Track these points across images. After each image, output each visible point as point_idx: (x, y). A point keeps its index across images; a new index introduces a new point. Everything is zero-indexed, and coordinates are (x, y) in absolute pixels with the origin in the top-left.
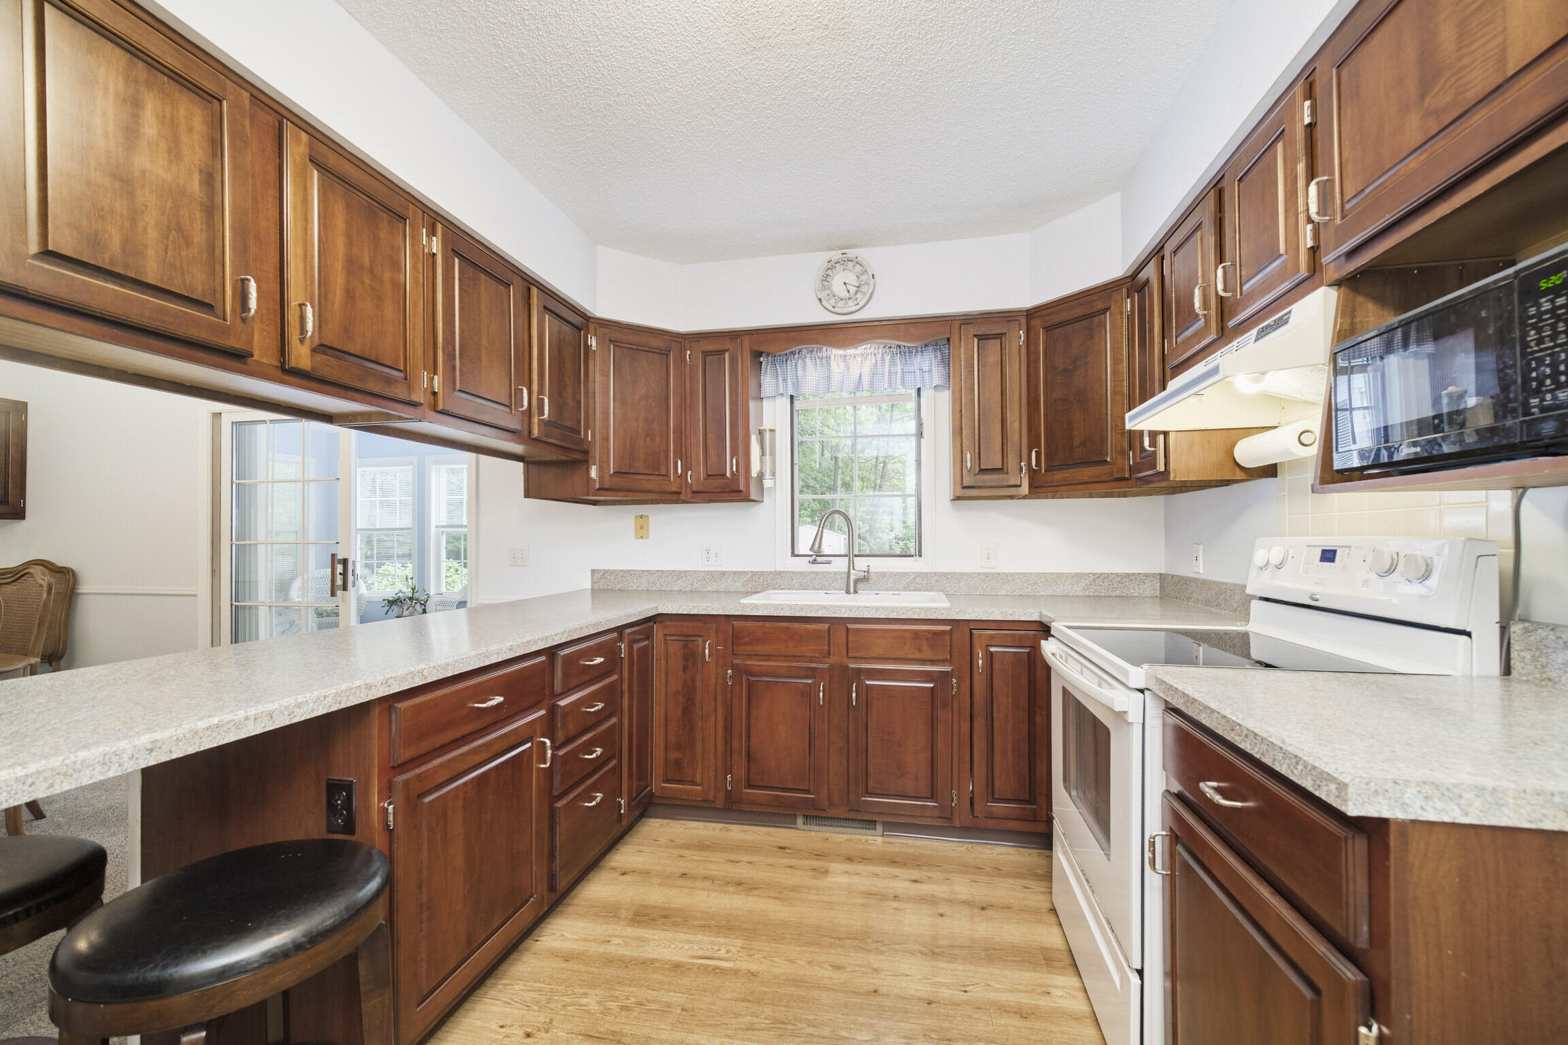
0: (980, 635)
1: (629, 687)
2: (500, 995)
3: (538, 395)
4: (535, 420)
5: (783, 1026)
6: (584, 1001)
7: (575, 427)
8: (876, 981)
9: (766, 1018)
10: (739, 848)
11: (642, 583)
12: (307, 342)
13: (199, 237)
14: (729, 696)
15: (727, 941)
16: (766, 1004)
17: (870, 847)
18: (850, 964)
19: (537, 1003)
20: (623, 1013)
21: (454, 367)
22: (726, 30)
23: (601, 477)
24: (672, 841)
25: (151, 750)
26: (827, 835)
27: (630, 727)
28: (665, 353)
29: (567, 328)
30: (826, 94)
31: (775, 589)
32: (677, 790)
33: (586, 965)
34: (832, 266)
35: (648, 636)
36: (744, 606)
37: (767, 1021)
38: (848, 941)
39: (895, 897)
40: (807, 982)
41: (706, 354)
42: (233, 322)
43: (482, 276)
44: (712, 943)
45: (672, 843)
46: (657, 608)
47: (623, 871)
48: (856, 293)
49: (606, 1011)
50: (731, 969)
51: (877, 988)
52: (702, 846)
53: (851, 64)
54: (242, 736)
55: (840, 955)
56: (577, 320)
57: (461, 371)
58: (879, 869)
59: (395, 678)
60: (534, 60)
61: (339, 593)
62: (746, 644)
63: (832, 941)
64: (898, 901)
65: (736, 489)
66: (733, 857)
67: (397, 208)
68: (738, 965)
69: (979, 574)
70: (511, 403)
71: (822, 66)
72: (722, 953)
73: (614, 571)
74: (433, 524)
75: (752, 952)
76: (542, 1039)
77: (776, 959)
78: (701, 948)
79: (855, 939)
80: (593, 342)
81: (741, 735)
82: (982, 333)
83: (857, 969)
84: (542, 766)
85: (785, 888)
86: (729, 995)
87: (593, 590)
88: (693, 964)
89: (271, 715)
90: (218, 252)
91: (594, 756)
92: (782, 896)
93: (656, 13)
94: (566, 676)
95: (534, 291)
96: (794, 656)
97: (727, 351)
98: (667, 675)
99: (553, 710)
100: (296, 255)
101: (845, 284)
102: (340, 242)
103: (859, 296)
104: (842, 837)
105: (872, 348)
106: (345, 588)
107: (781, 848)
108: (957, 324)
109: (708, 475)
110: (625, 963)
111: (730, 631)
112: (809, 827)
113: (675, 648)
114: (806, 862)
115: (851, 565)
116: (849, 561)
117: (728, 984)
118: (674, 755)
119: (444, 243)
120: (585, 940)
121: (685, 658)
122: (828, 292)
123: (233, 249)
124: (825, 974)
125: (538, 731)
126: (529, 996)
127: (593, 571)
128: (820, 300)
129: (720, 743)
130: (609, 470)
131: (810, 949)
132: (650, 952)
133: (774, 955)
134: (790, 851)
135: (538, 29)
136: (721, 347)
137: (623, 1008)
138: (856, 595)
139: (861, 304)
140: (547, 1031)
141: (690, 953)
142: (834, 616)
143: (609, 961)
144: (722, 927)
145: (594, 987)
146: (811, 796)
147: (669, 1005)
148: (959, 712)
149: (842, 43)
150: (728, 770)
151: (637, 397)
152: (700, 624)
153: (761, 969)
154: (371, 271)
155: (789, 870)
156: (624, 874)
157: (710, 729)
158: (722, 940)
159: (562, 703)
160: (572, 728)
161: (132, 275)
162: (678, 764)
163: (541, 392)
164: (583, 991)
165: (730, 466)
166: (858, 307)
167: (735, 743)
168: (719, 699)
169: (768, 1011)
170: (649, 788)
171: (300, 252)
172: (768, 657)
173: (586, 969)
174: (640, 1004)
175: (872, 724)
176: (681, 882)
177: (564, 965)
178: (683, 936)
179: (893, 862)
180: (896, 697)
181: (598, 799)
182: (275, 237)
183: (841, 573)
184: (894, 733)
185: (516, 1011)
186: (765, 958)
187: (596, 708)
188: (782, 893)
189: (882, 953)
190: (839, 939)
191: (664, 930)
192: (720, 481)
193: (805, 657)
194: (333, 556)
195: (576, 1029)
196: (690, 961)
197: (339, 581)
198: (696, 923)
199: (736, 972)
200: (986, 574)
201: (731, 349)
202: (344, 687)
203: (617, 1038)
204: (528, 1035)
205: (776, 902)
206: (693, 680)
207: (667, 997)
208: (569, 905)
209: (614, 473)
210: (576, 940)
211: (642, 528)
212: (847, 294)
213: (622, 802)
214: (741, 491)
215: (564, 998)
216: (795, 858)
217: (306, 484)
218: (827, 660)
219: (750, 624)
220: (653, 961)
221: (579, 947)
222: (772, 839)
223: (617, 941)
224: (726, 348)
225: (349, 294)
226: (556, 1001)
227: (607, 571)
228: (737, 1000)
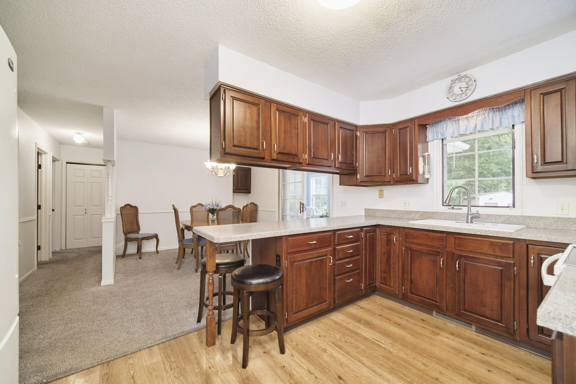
0: (533, 248)
1: (365, 248)
2: (317, 325)
3: (338, 154)
4: (337, 162)
5: (393, 370)
6: (336, 335)
7: (351, 162)
8: (440, 377)
9: (388, 365)
10: (405, 314)
11: (381, 214)
12: (276, 153)
13: (256, 135)
14: (404, 258)
15: (386, 339)
16: (390, 361)
17: (466, 333)
18: (431, 366)
19: (324, 330)
20: (345, 343)
21: (311, 151)
22: (375, 29)
23: (361, 178)
24: (381, 304)
25: (241, 238)
26: (445, 322)
27: (366, 260)
28: (384, 132)
29: (348, 132)
30: (421, 28)
31: (433, 219)
32: (385, 287)
33: (340, 327)
34: (453, 82)
35: (375, 231)
36: (409, 224)
37: (388, 366)
38: (435, 359)
39: (467, 355)
40: (410, 363)
41: (400, 129)
42: (261, 151)
43: (320, 124)
44: (381, 337)
45: (381, 305)
46: (377, 222)
47: (362, 307)
48: (466, 90)
49: (341, 340)
50: (383, 347)
51: (438, 378)
52: (391, 309)
53: (427, 15)
54: (256, 238)
55: (428, 362)
56: (352, 128)
57: (313, 152)
58: (465, 343)
59: (287, 232)
60: (325, 62)
61: (302, 212)
62: (410, 239)
63: (427, 356)
64: (468, 357)
65: (412, 179)
66: (401, 316)
67: (296, 114)
68: (386, 347)
69: (554, 218)
70: (328, 158)
71: (415, 21)
72: (383, 341)
73: (371, 209)
74: (311, 194)
75: (393, 346)
76: (322, 339)
77: (401, 351)
78: (376, 337)
79: (438, 360)
80: (358, 134)
81: (408, 273)
82: (544, 92)
83: (433, 369)
84: (330, 264)
85: (417, 333)
86: (379, 354)
87: (365, 215)
88: (372, 340)
89: (261, 235)
90: (259, 137)
91: (349, 266)
92: (414, 334)
93: (352, 36)
94: (339, 240)
95: (337, 123)
96: (430, 246)
97: (408, 127)
98: (381, 246)
99: (335, 249)
100: (274, 133)
101: (460, 88)
102: (283, 127)
103: (468, 91)
104: (452, 325)
105: (483, 111)
106: (303, 212)
107: (422, 320)
108: (529, 91)
109: (401, 175)
110: (351, 331)
111: (404, 233)
112: (438, 317)
113: (384, 237)
114: (431, 328)
115: (469, 210)
116: (468, 208)
117: (380, 350)
118: (384, 275)
119: (308, 118)
120: (343, 321)
121: (387, 241)
122: (452, 93)
123: (261, 135)
124: (419, 365)
125: (329, 254)
126: (323, 328)
127: (365, 209)
128: (448, 98)
129: (400, 274)
130: (364, 175)
131: (416, 355)
132: (359, 331)
133: (401, 350)
134: (425, 322)
135: (323, 55)
136: (406, 126)
137: (345, 341)
138: (472, 224)
139: (468, 95)
140: (324, 337)
141: (372, 337)
142: (448, 231)
143: (347, 329)
144: (386, 334)
145: (340, 333)
146: (438, 304)
147: (359, 347)
148: (519, 285)
149: (419, 11)
150: (403, 285)
151: (374, 149)
152: (393, 229)
153: (394, 352)
154: (290, 132)
155: (422, 328)
156: (361, 308)
157: (397, 268)
158: (384, 338)
159: (337, 247)
160: (341, 256)
161: (245, 146)
162: (385, 278)
163: (339, 153)
164: (337, 333)
165: (410, 170)
166: (467, 97)
167: (406, 275)
168: (400, 257)
169: (390, 364)
170: (375, 284)
171: (274, 132)
172: (419, 244)
173: (340, 328)
174: (351, 343)
175: (467, 280)
176: (379, 317)
177: (334, 324)
178: (372, 332)
179: (475, 343)
180: (480, 270)
181: (351, 281)
182: (270, 130)
183: (465, 214)
184: (479, 286)
185: (319, 330)
186: (397, 349)
187: (350, 251)
188: (414, 333)
189: (448, 369)
190: (431, 357)
191: (366, 327)
192: (406, 177)
193: (435, 246)
194: (300, 202)
195: (332, 341)
196: (371, 339)
197: (302, 210)
198: (378, 330)
199: (385, 349)
200: (559, 218)
201: (410, 126)
202: (275, 232)
203: (341, 348)
204: (320, 336)
205: (411, 336)
206: (390, 249)
207: (359, 345)
208: (342, 310)
209: (366, 176)
210: (340, 320)
211: (381, 195)
212: (462, 92)
213: (362, 285)
214: (414, 180)
215: (332, 332)
216: (427, 325)
217: (296, 183)
218: (445, 249)
219: (412, 231)
220: (359, 334)
221: (341, 322)
222: (420, 316)
223: (351, 325)
224: (408, 126)
225: (285, 139)
226: (329, 332)
227: (369, 209)
228: (381, 356)
